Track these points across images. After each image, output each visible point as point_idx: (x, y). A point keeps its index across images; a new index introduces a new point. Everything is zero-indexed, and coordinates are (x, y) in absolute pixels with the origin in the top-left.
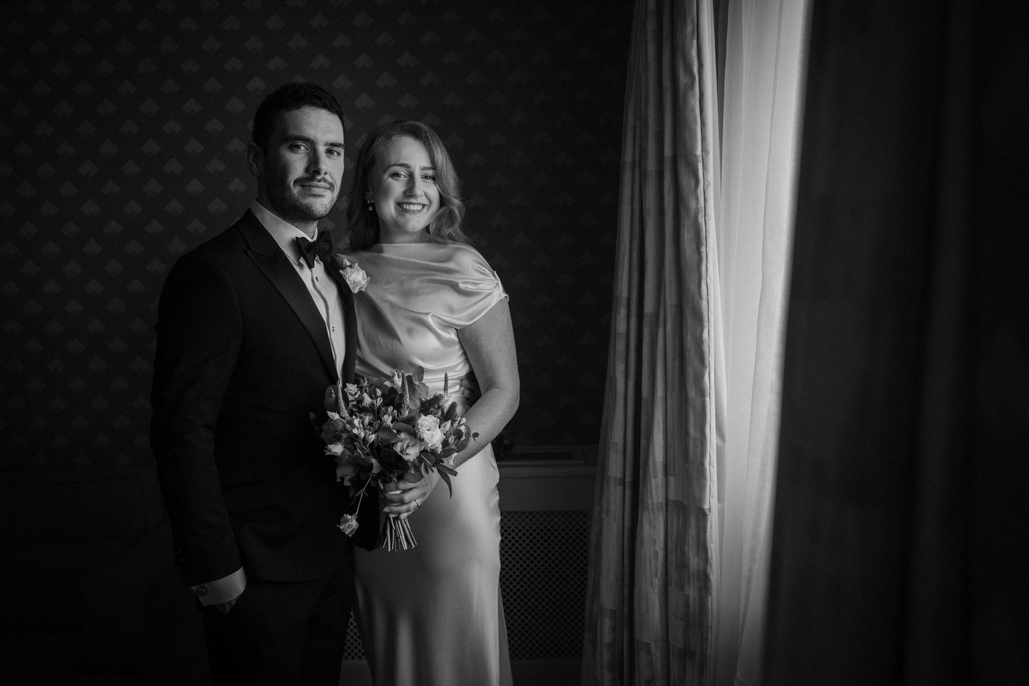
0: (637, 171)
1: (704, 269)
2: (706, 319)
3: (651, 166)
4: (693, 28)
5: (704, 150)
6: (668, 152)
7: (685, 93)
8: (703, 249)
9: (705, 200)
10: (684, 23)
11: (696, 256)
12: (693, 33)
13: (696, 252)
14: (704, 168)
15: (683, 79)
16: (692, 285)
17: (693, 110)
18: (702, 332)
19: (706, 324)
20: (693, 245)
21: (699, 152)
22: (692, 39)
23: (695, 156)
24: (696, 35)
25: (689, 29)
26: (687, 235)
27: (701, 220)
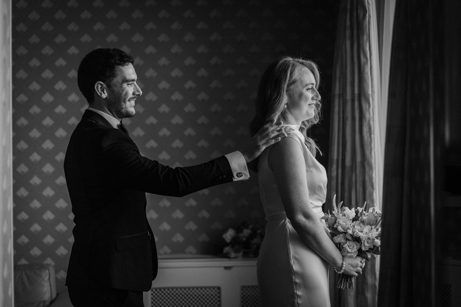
0: (341, 98)
1: (373, 145)
2: (374, 167)
3: (349, 97)
4: (367, 37)
5: (372, 91)
6: (356, 92)
7: (364, 66)
8: (372, 136)
9: (373, 114)
10: (363, 35)
11: (369, 138)
12: (367, 39)
13: (369, 137)
14: (373, 99)
15: (363, 60)
16: (367, 152)
17: (367, 74)
18: (372, 174)
19: (374, 170)
20: (368, 134)
21: (370, 92)
22: (367, 42)
23: (368, 94)
24: (368, 40)
25: (365, 38)
26: (365, 129)
27: (371, 123)
